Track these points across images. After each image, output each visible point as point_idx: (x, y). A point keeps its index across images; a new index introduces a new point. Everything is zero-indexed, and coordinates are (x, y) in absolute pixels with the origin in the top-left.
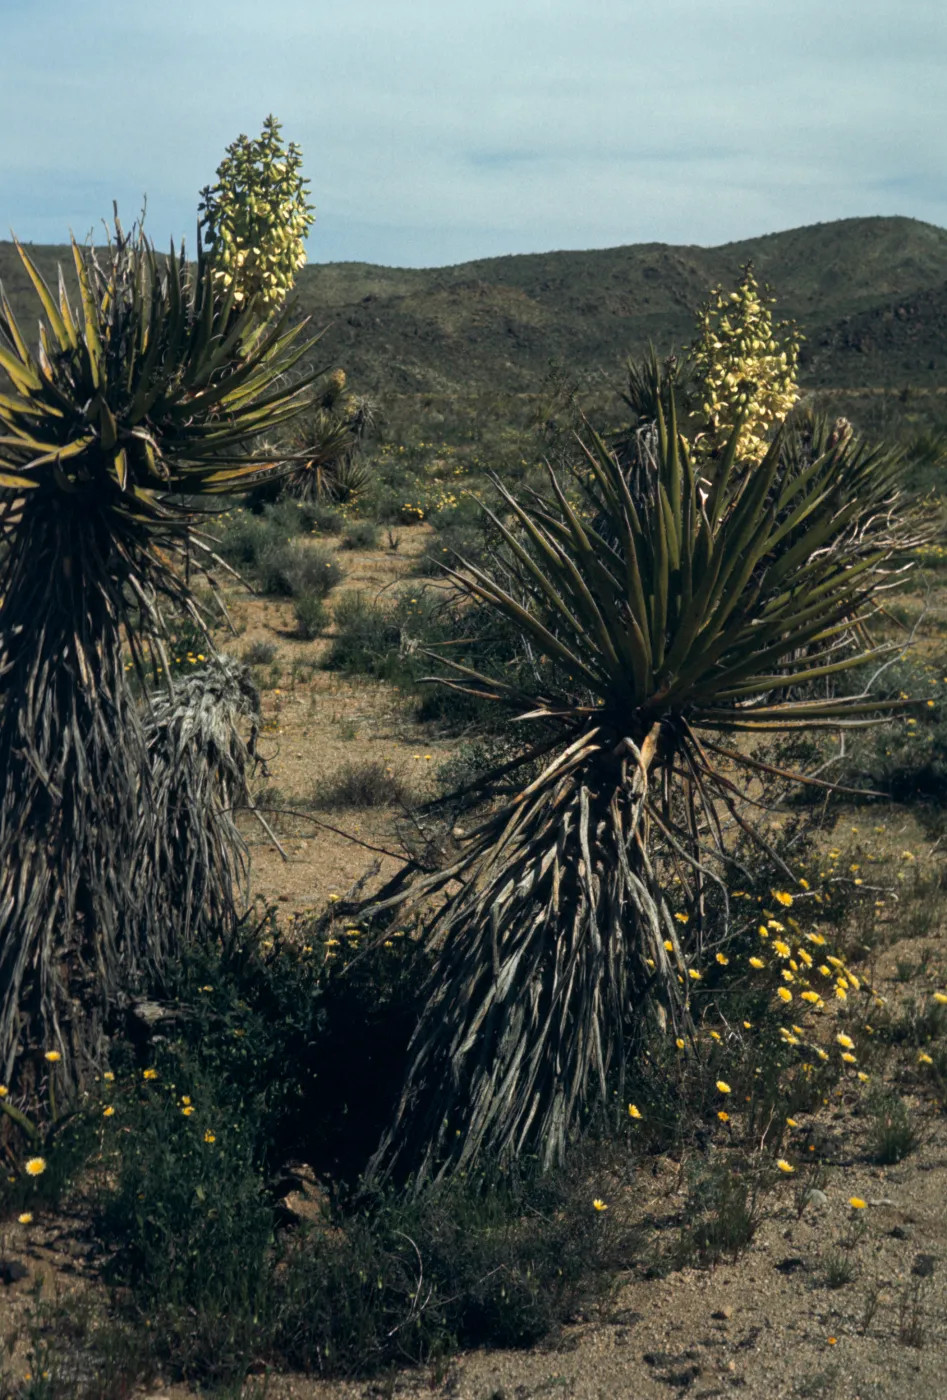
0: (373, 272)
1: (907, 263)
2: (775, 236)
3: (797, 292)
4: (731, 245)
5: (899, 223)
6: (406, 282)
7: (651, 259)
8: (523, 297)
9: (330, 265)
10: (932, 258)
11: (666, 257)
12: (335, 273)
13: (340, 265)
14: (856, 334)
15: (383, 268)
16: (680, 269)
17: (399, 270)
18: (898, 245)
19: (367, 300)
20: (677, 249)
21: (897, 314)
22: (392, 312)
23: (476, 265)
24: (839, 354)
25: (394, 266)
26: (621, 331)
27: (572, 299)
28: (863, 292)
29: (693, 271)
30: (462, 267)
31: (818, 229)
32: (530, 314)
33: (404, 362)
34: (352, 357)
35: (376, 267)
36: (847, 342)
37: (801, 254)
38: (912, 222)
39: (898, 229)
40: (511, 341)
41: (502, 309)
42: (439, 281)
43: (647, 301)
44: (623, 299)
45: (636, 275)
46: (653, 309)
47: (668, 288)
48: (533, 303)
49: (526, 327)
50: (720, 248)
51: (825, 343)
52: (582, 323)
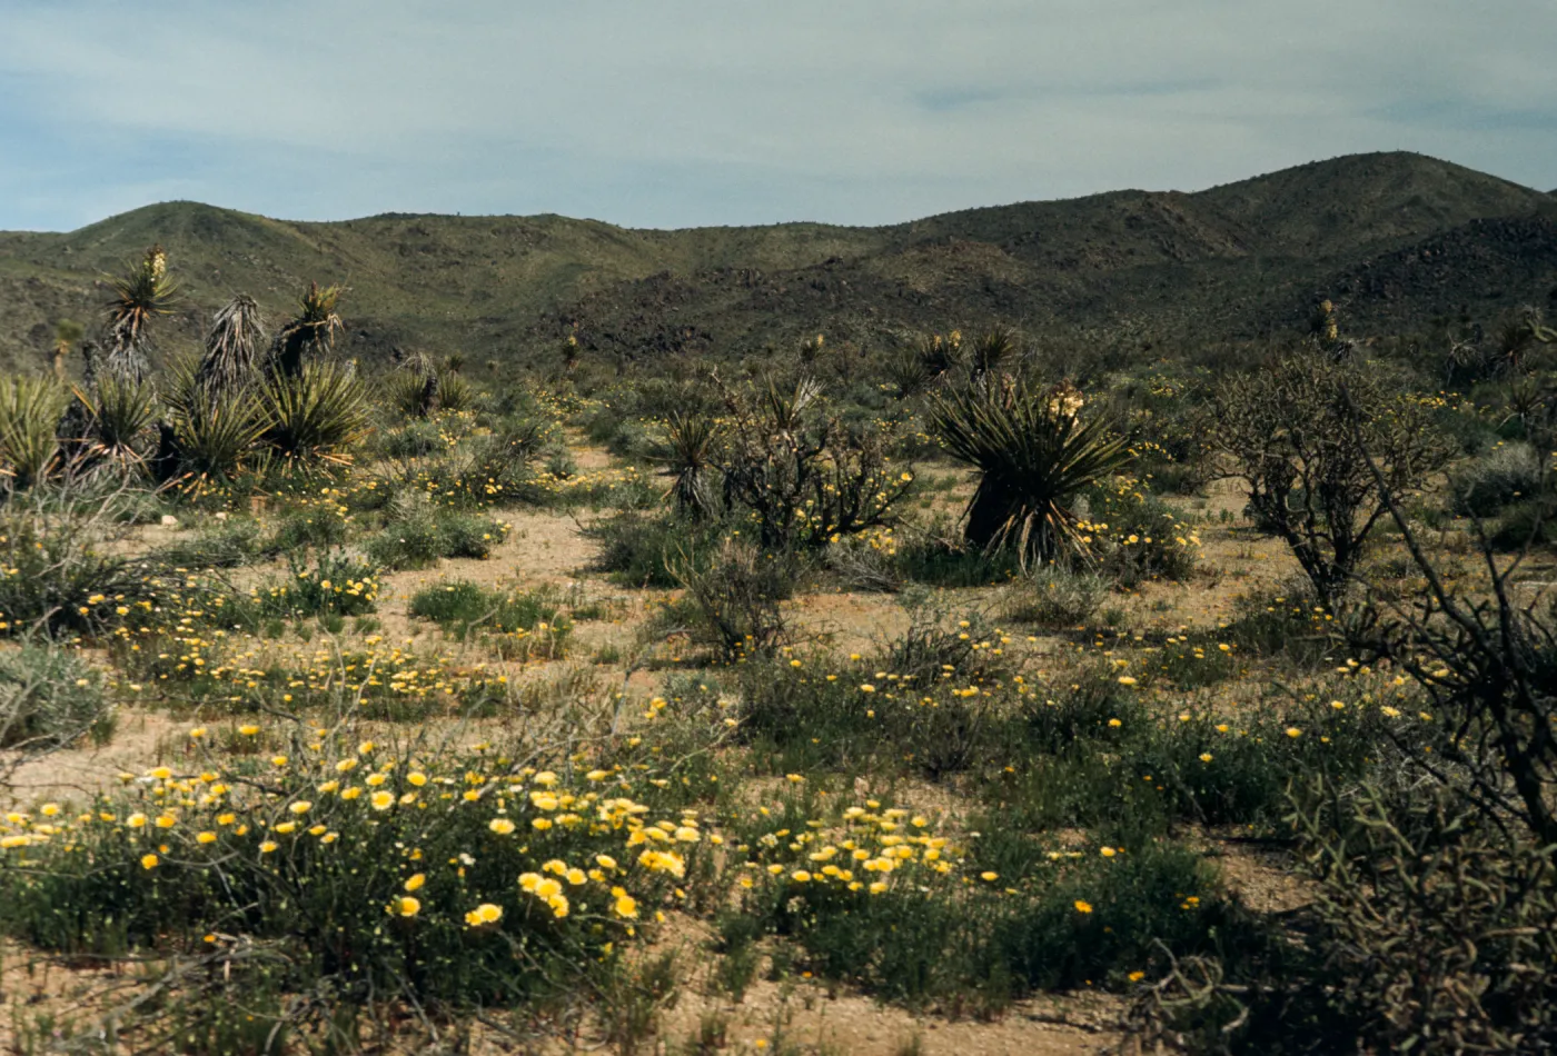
0: (823, 232)
1: (1415, 201)
2: (1264, 177)
3: (1293, 237)
4: (1216, 188)
5: (1402, 159)
6: (861, 240)
7: (1132, 208)
8: (999, 253)
9: (777, 227)
10: (1441, 195)
11: (1151, 205)
12: (784, 234)
13: (787, 226)
14: (1378, 280)
15: (834, 227)
16: (1166, 216)
17: (853, 229)
18: (1403, 182)
19: (831, 261)
20: (1161, 195)
21: (1422, 257)
22: (859, 274)
23: (935, 221)
24: (1361, 302)
25: (847, 225)
26: (1108, 285)
27: (1049, 253)
28: (1367, 235)
29: (1180, 219)
30: (920, 223)
31: (1312, 168)
32: (1010, 270)
33: (890, 325)
34: (835, 322)
35: (826, 226)
36: (1368, 288)
37: (1296, 194)
38: (1416, 157)
39: (1401, 165)
40: (988, 300)
41: (978, 266)
42: (894, 238)
43: (1131, 252)
44: (1104, 251)
45: (1119, 225)
46: (1137, 260)
47: (1154, 237)
48: (1010, 259)
49: (1005, 284)
50: (1206, 193)
51: (1345, 291)
52: (1063, 278)
